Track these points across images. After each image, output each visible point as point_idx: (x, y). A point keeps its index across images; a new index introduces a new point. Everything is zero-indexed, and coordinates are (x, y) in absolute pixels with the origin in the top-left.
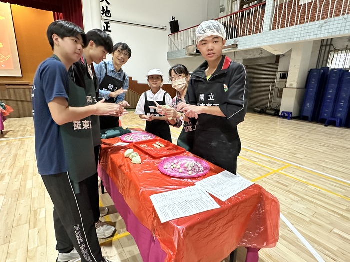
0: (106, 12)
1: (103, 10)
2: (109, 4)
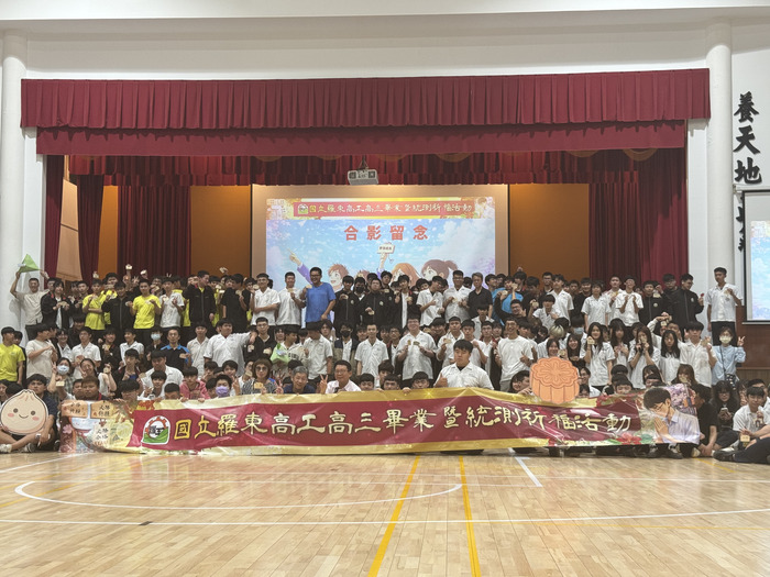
1: (740, 170)
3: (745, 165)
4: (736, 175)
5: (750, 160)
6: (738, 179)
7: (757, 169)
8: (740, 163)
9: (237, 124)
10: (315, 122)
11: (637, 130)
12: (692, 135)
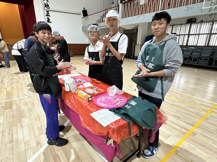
0: (47, 6)
1: (45, 5)
2: (48, 1)
3: (46, 4)
4: (44, 6)
5: (47, 3)
6: (45, 7)
7: (48, 5)
8: (45, 3)
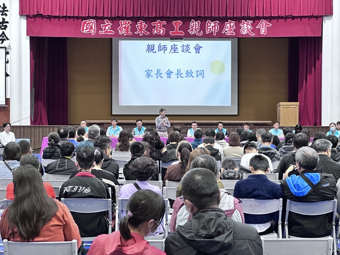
9: (120, 15)
10: (156, 14)
11: (301, 20)
12: (325, 22)
